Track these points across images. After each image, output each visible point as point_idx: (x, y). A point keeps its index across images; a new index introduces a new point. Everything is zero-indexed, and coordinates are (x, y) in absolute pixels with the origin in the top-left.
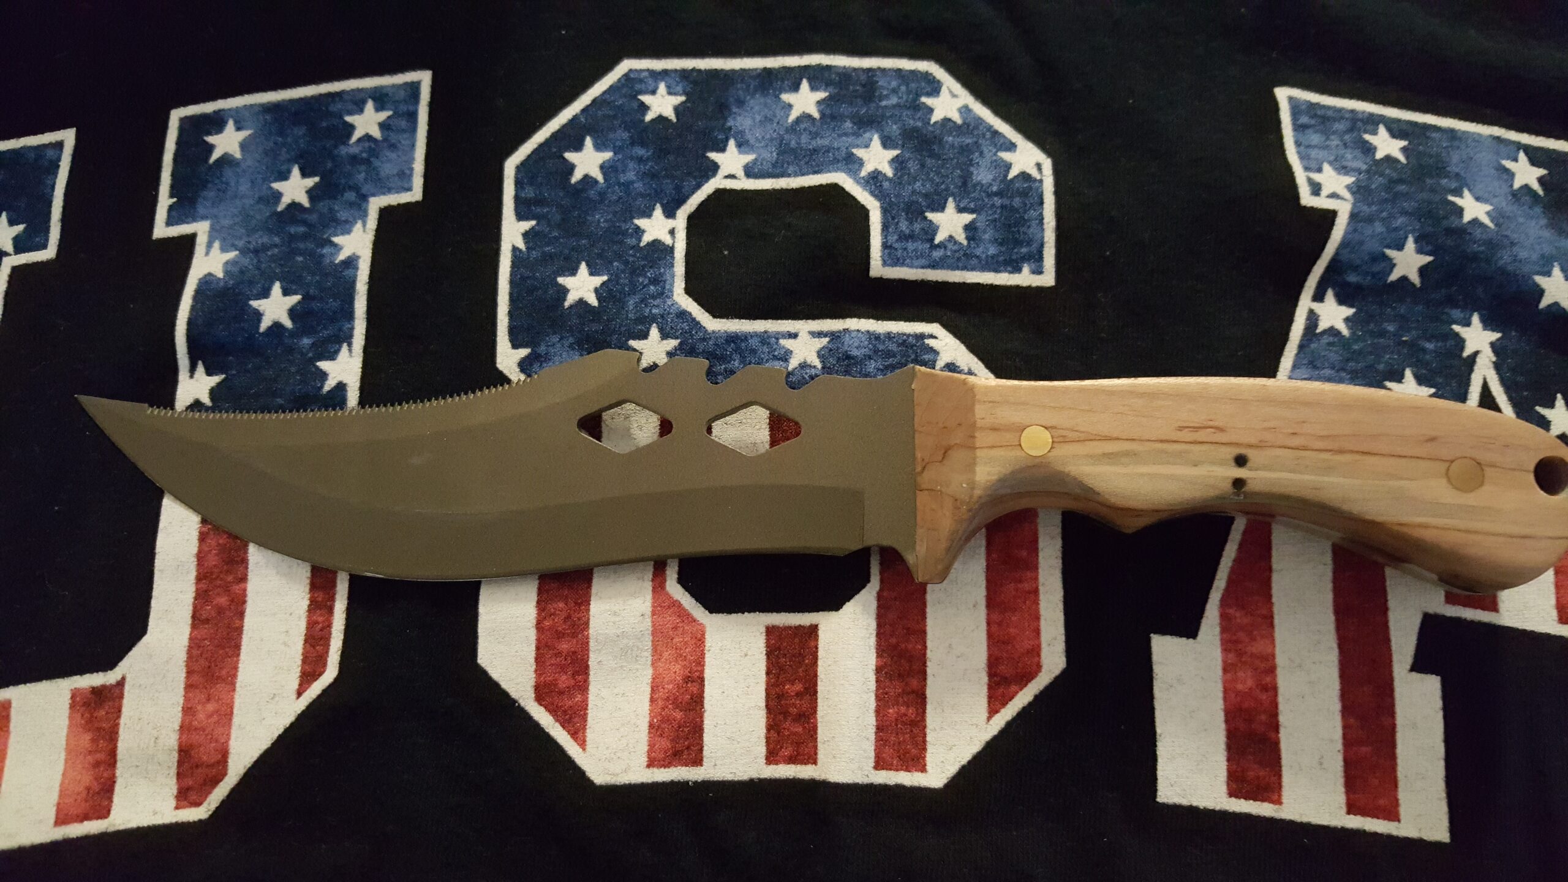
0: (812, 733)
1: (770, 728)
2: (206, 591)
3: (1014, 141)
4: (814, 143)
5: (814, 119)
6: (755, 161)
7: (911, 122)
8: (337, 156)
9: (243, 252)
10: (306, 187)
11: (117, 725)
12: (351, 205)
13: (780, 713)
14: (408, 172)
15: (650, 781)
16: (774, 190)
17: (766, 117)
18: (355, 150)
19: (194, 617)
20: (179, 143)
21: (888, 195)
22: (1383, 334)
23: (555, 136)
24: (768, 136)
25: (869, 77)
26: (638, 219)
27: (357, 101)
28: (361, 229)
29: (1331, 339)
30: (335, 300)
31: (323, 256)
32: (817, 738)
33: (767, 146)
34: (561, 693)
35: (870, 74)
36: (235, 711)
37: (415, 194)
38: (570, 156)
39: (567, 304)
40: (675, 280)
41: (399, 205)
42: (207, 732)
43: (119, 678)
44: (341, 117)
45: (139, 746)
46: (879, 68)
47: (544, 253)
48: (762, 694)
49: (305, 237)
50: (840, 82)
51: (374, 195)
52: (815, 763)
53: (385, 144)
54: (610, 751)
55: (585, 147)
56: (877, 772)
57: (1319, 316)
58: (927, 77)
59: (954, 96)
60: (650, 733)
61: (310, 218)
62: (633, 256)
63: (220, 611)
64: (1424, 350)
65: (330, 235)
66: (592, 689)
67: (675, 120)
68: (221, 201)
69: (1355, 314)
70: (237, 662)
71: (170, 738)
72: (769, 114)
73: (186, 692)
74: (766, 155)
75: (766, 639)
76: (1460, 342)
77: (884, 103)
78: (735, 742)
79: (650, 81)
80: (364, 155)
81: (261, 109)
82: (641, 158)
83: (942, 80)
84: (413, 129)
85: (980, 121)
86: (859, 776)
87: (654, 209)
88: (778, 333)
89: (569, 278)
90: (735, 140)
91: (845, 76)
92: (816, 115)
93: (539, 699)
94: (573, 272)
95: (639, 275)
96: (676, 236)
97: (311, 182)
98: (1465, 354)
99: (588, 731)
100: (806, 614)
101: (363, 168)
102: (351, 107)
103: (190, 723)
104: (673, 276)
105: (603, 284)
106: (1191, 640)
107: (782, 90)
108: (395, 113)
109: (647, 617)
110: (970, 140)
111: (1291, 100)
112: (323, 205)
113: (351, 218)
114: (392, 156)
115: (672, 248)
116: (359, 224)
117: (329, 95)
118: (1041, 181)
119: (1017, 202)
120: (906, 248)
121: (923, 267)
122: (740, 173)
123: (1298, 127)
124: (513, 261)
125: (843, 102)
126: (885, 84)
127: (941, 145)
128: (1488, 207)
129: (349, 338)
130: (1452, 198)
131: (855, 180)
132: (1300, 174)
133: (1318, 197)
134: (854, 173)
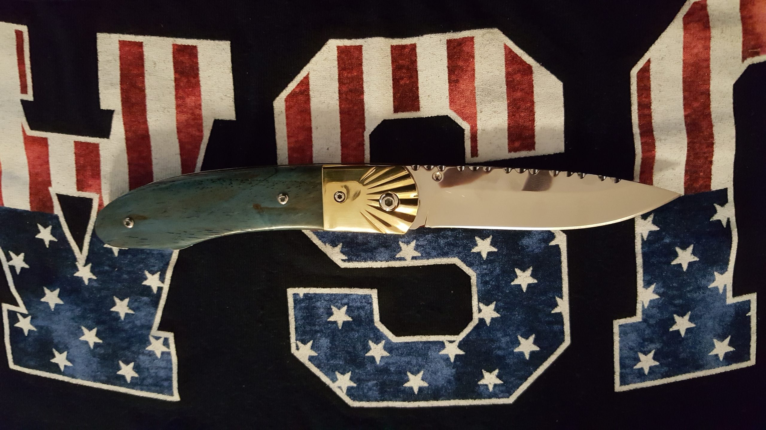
0: (394, 61)
1: (415, 62)
2: (705, 109)
3: (310, 362)
4: (409, 359)
5: (410, 372)
6: (440, 350)
7: (360, 372)
8: (661, 343)
9: (705, 288)
10: (676, 325)
11: (744, 37)
12: (652, 317)
13: (411, 69)
14: (622, 335)
15: (472, 30)
16: (429, 335)
17: (435, 374)
18: (652, 346)
19: (709, 95)
20: (749, 347)
21: (371, 330)
22: (129, 273)
23: (545, 359)
24: (433, 364)
25: (384, 396)
26: (498, 317)
27: (653, 373)
28: (644, 303)
29: (153, 269)
30: (653, 262)
31: (663, 287)
32: (392, 58)
33: (434, 359)
34: (519, 71)
35: (383, 398)
36: (682, 50)
37: (617, 324)
38: (536, 348)
39: (531, 269)
40: (476, 283)
41: (625, 318)
42: (696, 38)
43: (745, 61)
44: (661, 364)
45: (731, 28)
46: (378, 401)
47: (545, 295)
48: (420, 77)
49: (673, 297)
50: (398, 392)
51: (639, 322)
52: (392, 46)
53: (635, 350)
54: (493, 44)
55: (529, 353)
56: (361, 44)
57: (159, 280)
58: (354, 398)
59: (340, 387)
60: (474, 54)
61: (673, 309)
62: (499, 296)
63: (696, 99)
64: (109, 266)
65: (661, 299)
66: (503, 74)
67: (483, 370)
68: (722, 316)
69: (142, 282)
70: (684, 75)
71: (715, 33)
72: (434, 376)
73: (709, 57)
74: (434, 353)
75: (419, 105)
76: (92, 271)
77: (375, 382)
78: (431, 53)
79: (497, 392)
80: (646, 343)
81: (705, 367)
82: (499, 350)
83: (346, 396)
84: (621, 359)
85: (327, 374)
86: (369, 41)
87: (490, 323)
88: (422, 259)
89: (531, 283)
90: (450, 361)
91: (395, 398)
92: (409, 374)
93: (530, 67)
94: (529, 286)
95: (495, 285)
96: (477, 308)
97: (674, 328)
98: (90, 265)
99: (504, 54)
100: (400, 118)
101: (646, 337)
102: (657, 370)
103: (705, 42)
104: (477, 285)
105: (513, 280)
106: (217, 118)
107: (428, 388)
108: (632, 367)
109: (479, 112)
110: (332, 362)
111: (172, 394)
112: (666, 316)
113: (651, 308)
114: (630, 343)
115: (479, 301)
116: (646, 306)
117: (669, 376)
118: (296, 340)
119: (308, 328)
120: (361, 303)
121: (351, 294)
122: (447, 344)
123: (169, 379)
124: (562, 290)
125: (396, 381)
126: (375, 392)
127: (345, 359)
128: (82, 338)
129: (644, 243)
130: (101, 341)
131: (387, 338)
132: (173, 350)
133: (166, 337)
134: (388, 342)
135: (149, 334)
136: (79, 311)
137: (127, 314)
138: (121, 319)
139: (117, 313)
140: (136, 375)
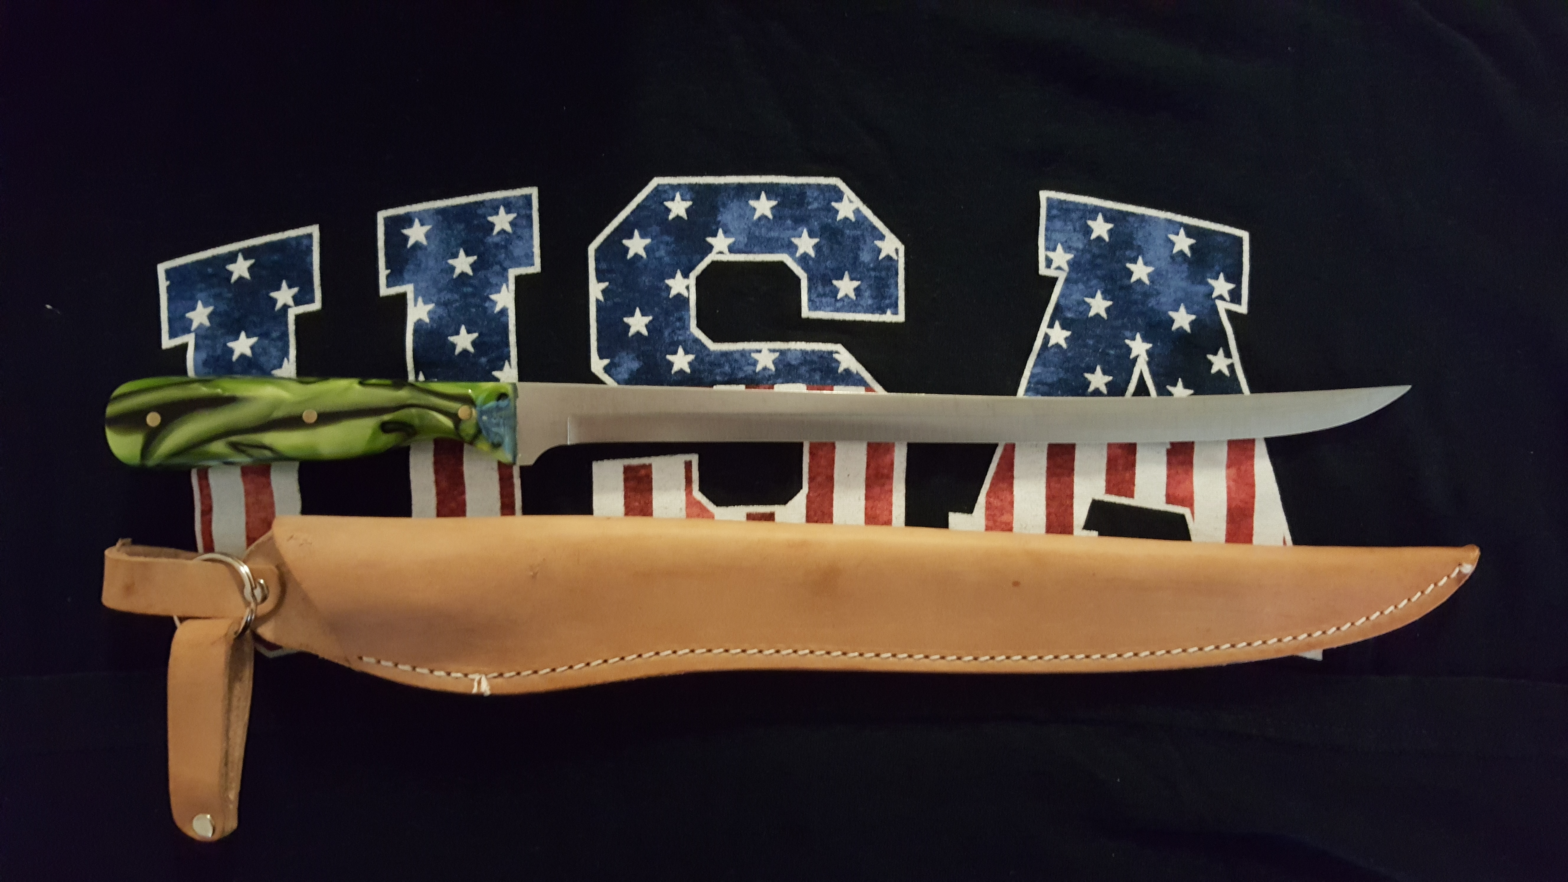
3: (884, 233)
4: (770, 234)
5: (769, 219)
6: (734, 243)
7: (826, 219)
8: (486, 243)
9: (438, 304)
10: (469, 263)
12: (498, 274)
14: (531, 254)
16: (746, 261)
17: (740, 214)
18: (497, 239)
20: (387, 233)
21: (812, 270)
23: (616, 230)
24: (741, 227)
25: (801, 189)
26: (667, 279)
27: (494, 208)
28: (506, 290)
29: (1057, 350)
30: (497, 336)
31: (486, 308)
33: (741, 233)
37: (536, 268)
38: (626, 242)
39: (630, 334)
40: (691, 319)
41: (527, 274)
44: (485, 217)
46: (807, 183)
47: (615, 304)
49: (473, 295)
50: (784, 195)
51: (511, 267)
53: (515, 236)
55: (634, 236)
57: (1050, 336)
58: (835, 188)
59: (851, 202)
61: (474, 282)
62: (666, 304)
64: (1108, 354)
65: (488, 294)
67: (686, 218)
68: (418, 271)
69: (1072, 335)
72: (743, 213)
74: (741, 239)
75: (747, 516)
76: (1129, 350)
77: (809, 208)
79: (670, 192)
80: (503, 243)
81: (435, 211)
82: (668, 242)
83: (844, 191)
84: (531, 226)
85: (865, 218)
87: (676, 273)
88: (750, 350)
89: (630, 318)
90: (723, 229)
91: (788, 188)
92: (770, 216)
94: (632, 314)
95: (670, 316)
96: (691, 290)
97: (472, 259)
98: (1132, 356)
100: (769, 506)
101: (503, 251)
102: (490, 210)
104: (689, 317)
105: (650, 322)
106: (969, 515)
107: (749, 198)
108: (518, 215)
109: (683, 508)
110: (859, 233)
111: (1048, 199)
112: (481, 274)
113: (499, 283)
114: (521, 243)
115: (688, 299)
116: (504, 286)
117: (476, 203)
118: (898, 261)
119: (883, 274)
120: (822, 301)
121: (831, 311)
122: (726, 250)
123: (1050, 218)
124: (597, 308)
125: (786, 207)
126: (811, 195)
127: (843, 234)
128: (1150, 269)
129: (508, 358)
130: (1129, 265)
131: (793, 259)
132: (1042, 253)
133: (1049, 269)
134: (792, 254)
135: (1069, 273)
136: (1150, 302)
137: (1093, 297)
138: (1101, 290)
139: (1105, 298)
140: (1090, 223)
